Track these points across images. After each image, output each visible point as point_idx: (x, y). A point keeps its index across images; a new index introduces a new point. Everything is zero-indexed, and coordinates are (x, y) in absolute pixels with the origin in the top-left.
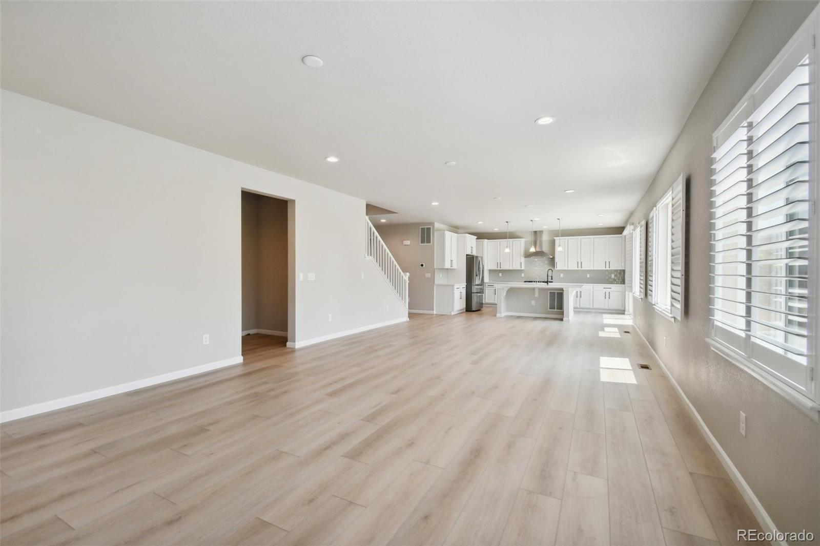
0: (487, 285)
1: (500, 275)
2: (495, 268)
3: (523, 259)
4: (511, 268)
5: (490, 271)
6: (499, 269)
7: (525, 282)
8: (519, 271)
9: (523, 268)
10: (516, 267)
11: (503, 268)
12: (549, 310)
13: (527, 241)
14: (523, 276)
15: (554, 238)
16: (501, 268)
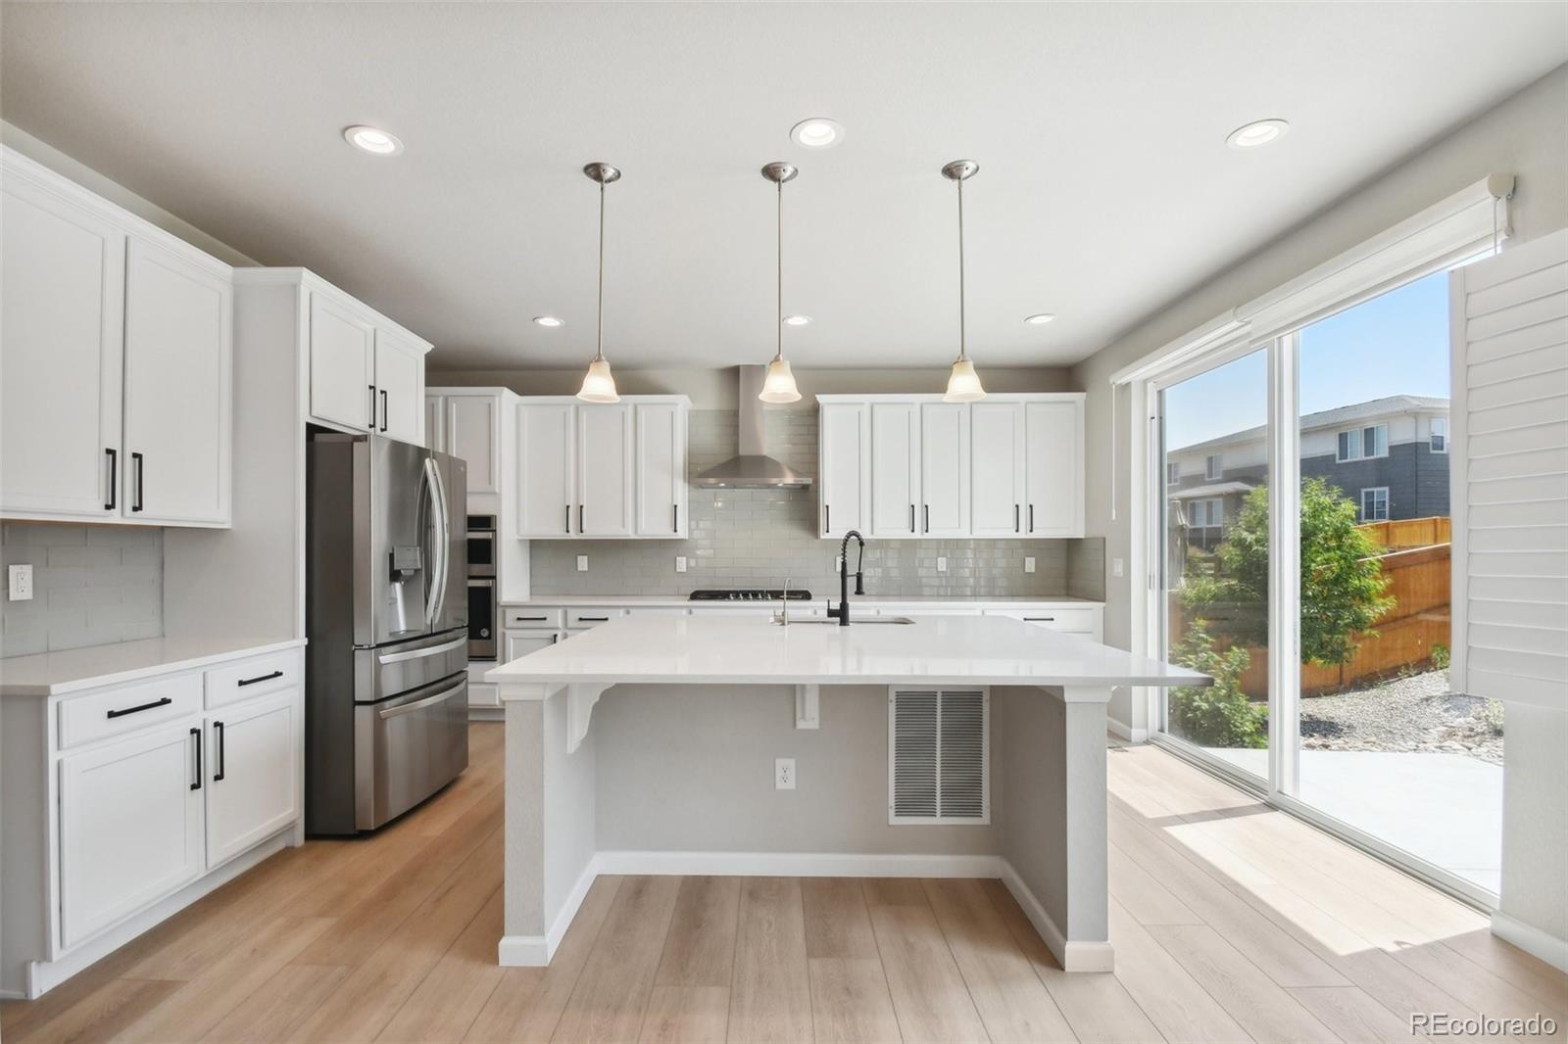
0: (511, 615)
1: (583, 563)
2: (554, 531)
3: (682, 493)
4: (629, 533)
5: (537, 547)
6: (573, 535)
7: (695, 596)
8: (663, 548)
9: (682, 533)
10: (654, 527)
11: (594, 530)
12: (895, 820)
13: (697, 411)
14: (684, 570)
15: (816, 398)
16: (584, 534)
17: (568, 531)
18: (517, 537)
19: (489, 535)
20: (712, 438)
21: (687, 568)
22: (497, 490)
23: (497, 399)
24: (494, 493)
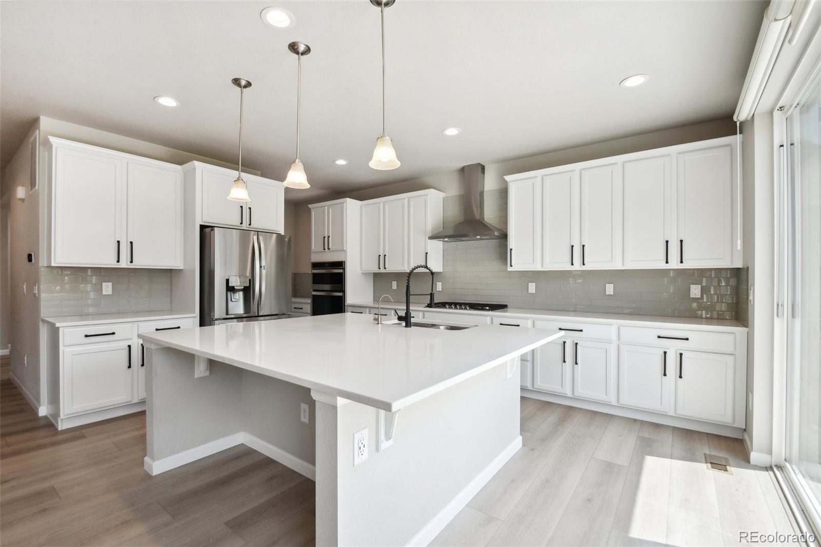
3: (431, 245)
5: (381, 277)
6: (383, 270)
11: (390, 268)
13: (448, 197)
14: (441, 290)
15: (504, 178)
16: (387, 269)
17: (380, 268)
18: (360, 272)
19: (341, 271)
20: (455, 212)
21: (442, 289)
22: (345, 249)
23: (345, 204)
24: (344, 250)
